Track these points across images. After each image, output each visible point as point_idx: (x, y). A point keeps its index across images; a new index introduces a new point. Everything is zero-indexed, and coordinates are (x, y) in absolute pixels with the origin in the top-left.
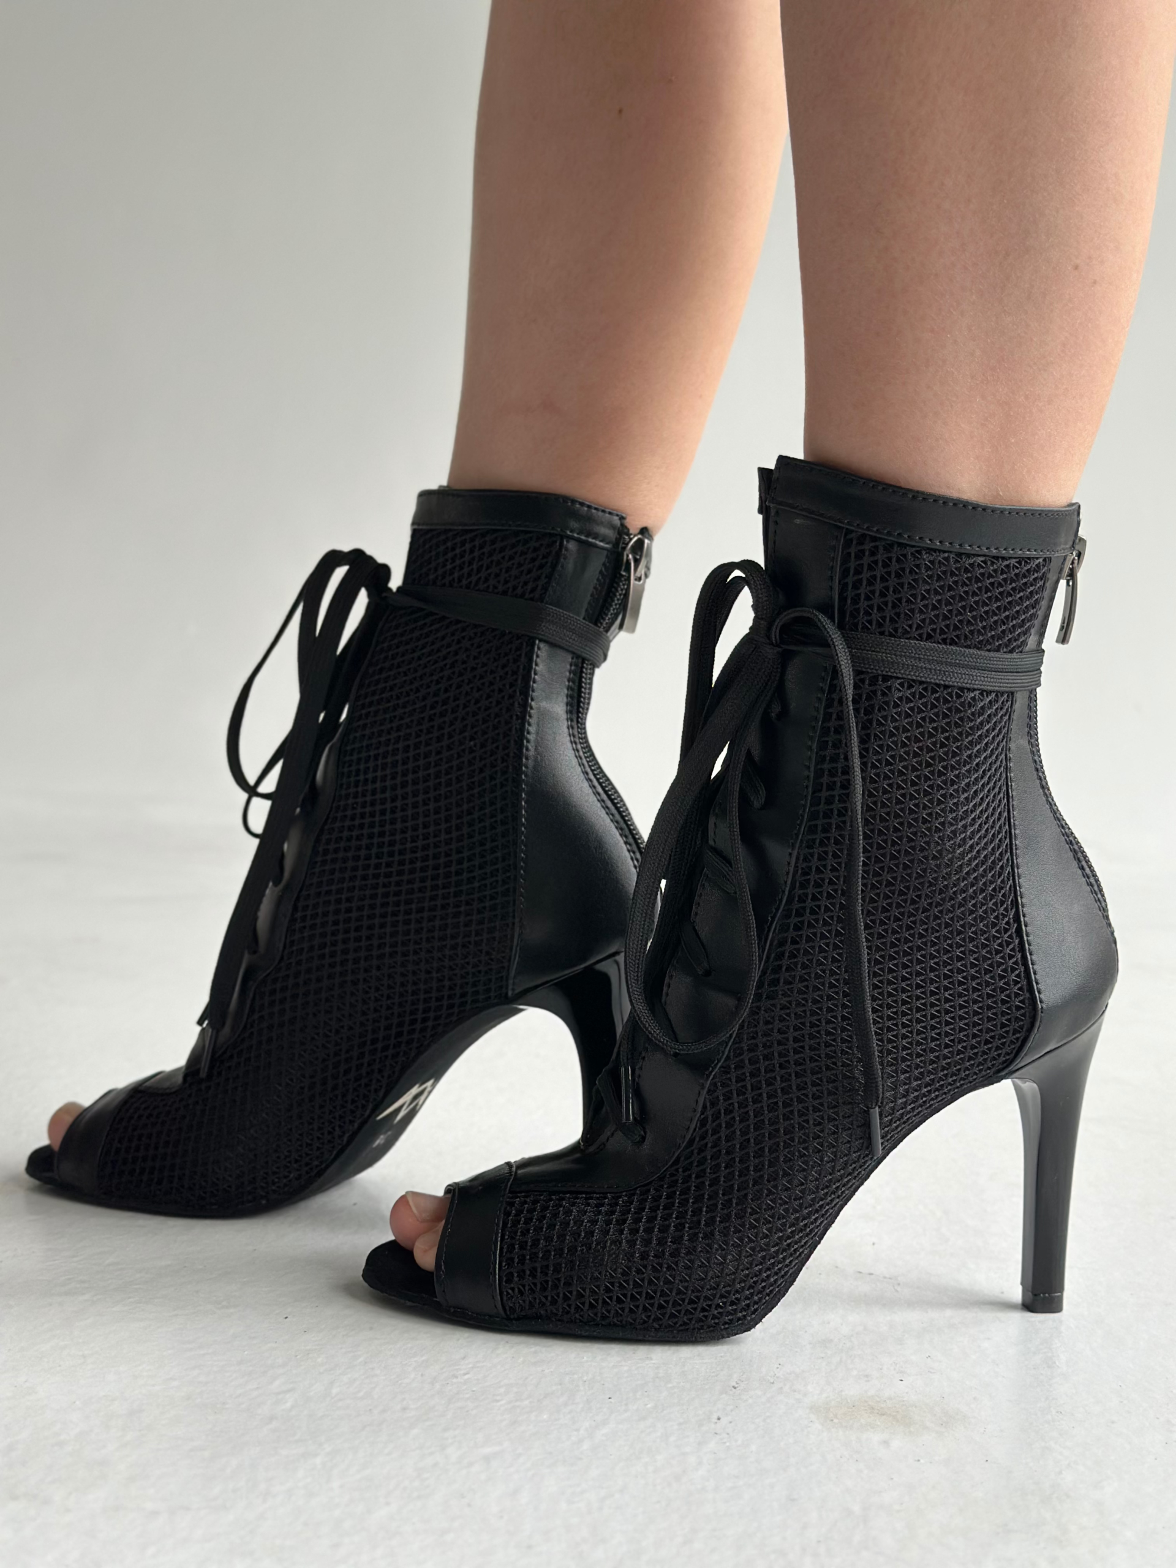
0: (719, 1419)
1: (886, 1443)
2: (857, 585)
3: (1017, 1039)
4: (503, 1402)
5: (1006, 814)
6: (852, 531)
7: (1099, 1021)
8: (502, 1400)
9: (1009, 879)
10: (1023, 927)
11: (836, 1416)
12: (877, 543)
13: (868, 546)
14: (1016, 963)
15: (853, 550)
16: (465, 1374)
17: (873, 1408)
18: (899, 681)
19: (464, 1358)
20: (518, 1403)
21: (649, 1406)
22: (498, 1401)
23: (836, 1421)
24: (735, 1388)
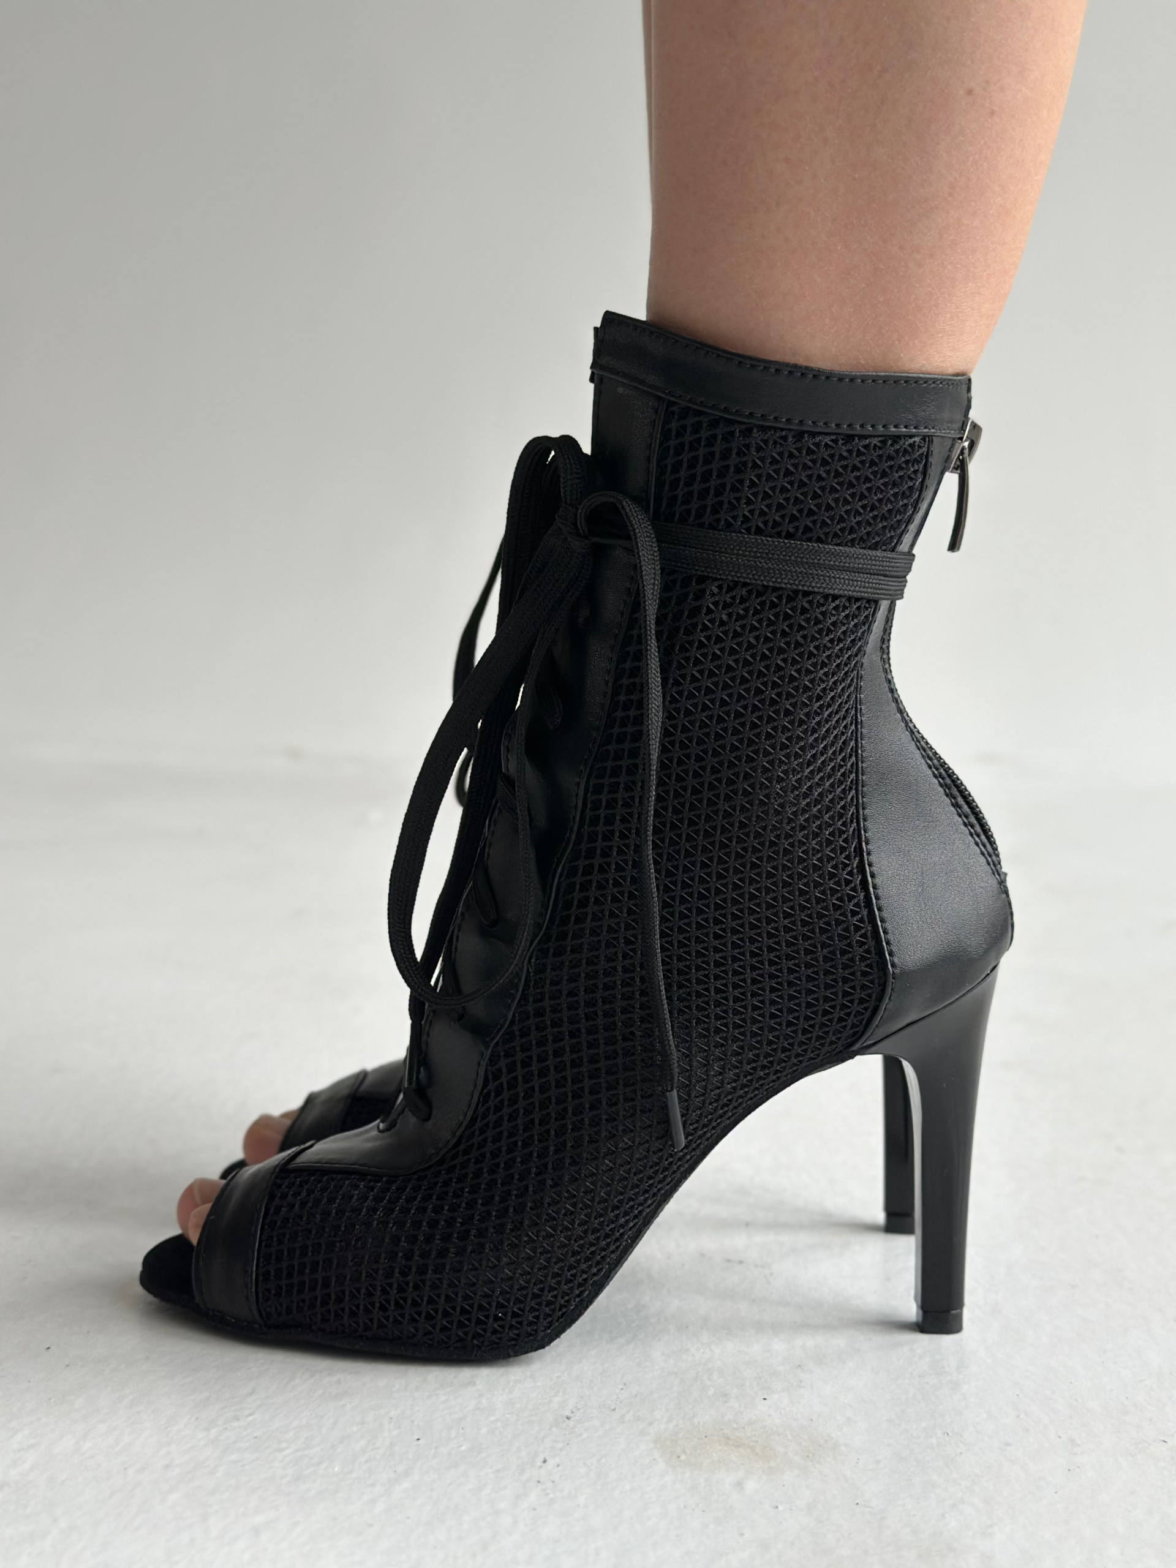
0: (545, 1461)
1: (739, 1485)
2: (676, 468)
3: (866, 1009)
4: (287, 1452)
5: (852, 743)
6: (675, 403)
7: (989, 979)
8: (286, 1448)
9: (852, 822)
10: (870, 879)
11: (684, 1452)
12: (701, 418)
13: (690, 421)
14: (861, 920)
15: (674, 425)
16: (250, 1415)
17: (728, 1438)
18: (716, 584)
19: (251, 1394)
20: (306, 1452)
21: (463, 1448)
22: (281, 1450)
23: (683, 1457)
24: (568, 1418)
